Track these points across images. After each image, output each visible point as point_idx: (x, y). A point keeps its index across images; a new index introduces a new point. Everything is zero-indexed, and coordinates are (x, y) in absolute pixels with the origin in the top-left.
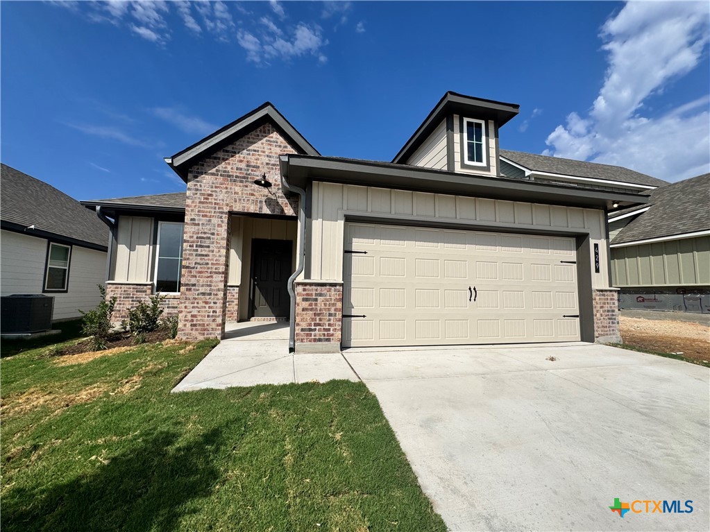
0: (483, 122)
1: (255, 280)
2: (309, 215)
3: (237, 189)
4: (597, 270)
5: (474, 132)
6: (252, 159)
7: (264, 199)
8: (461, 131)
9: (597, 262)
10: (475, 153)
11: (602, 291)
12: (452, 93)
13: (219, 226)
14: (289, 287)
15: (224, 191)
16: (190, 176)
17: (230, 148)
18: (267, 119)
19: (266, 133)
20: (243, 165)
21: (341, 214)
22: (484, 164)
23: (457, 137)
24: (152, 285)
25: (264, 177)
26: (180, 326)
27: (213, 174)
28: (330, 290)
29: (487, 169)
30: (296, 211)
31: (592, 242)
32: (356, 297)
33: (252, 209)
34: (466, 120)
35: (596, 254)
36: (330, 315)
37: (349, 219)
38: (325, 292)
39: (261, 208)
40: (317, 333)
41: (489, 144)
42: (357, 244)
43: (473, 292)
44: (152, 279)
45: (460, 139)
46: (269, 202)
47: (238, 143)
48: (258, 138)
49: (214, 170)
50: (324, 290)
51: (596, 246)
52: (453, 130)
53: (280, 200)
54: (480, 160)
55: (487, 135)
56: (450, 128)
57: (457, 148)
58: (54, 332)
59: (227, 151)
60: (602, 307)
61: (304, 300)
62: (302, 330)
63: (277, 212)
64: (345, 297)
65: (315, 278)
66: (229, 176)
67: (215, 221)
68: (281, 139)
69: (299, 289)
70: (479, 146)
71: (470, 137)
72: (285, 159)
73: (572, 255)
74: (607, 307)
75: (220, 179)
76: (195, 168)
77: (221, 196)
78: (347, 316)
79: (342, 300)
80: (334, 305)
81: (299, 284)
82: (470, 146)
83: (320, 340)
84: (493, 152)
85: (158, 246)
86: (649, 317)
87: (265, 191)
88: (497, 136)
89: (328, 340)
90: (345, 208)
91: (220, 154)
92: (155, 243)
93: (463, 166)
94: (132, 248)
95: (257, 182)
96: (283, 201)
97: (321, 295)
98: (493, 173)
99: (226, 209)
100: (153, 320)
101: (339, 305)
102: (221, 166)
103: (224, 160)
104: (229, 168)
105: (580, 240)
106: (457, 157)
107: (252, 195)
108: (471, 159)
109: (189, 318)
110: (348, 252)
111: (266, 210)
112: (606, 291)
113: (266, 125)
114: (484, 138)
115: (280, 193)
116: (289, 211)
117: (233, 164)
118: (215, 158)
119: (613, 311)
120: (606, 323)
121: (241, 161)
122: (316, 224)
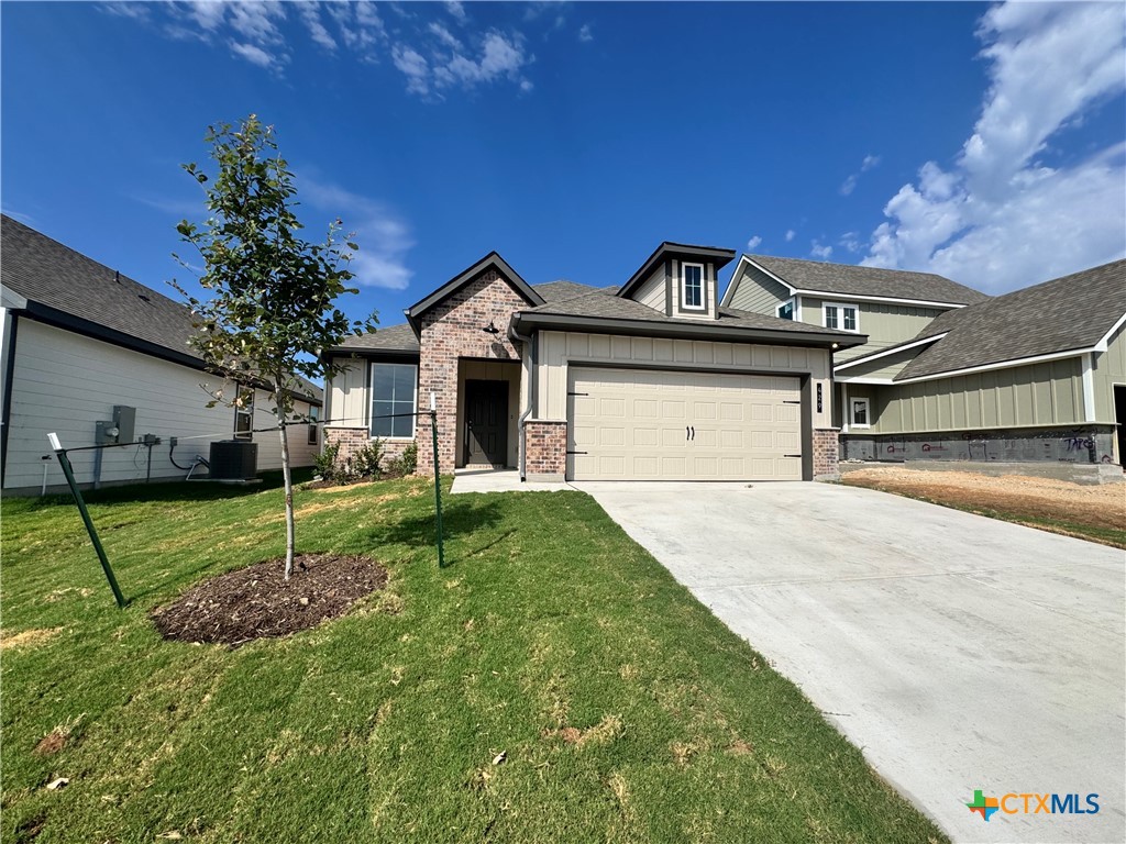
0: (702, 266)
1: (469, 425)
2: (536, 362)
3: (466, 335)
4: (820, 410)
5: (693, 276)
6: (478, 306)
7: (490, 344)
8: (680, 276)
9: (819, 402)
10: (694, 297)
11: (821, 430)
12: (667, 243)
13: (451, 370)
14: (520, 425)
15: (454, 337)
16: (423, 324)
17: (458, 296)
18: (493, 267)
19: (491, 280)
20: (470, 312)
21: (565, 359)
22: (702, 307)
23: (675, 282)
24: (368, 429)
25: (492, 324)
26: (419, 462)
27: (444, 322)
28: (555, 428)
29: (705, 312)
30: (520, 356)
31: (814, 382)
32: (579, 435)
33: (480, 354)
34: (684, 264)
35: (819, 394)
36: (556, 450)
37: (571, 364)
38: (551, 430)
39: (488, 353)
40: (545, 466)
41: (708, 287)
42: (579, 386)
43: (691, 432)
44: (367, 424)
45: (679, 284)
46: (495, 347)
47: (465, 291)
48: (484, 285)
49: (444, 318)
50: (550, 428)
51: (819, 386)
52: (671, 276)
53: (505, 345)
54: (698, 303)
55: (706, 278)
56: (669, 273)
57: (675, 293)
58: (258, 481)
59: (456, 300)
60: (820, 446)
61: (534, 436)
62: (532, 462)
63: (503, 356)
64: (569, 435)
65: (542, 417)
66: (458, 323)
67: (447, 366)
68: (505, 285)
69: (529, 427)
70: (698, 291)
71: (688, 282)
72: (518, 316)
73: (796, 395)
74: (826, 446)
75: (450, 326)
76: (427, 317)
77: (452, 342)
78: (570, 453)
79: (566, 437)
80: (559, 441)
81: (529, 422)
82: (689, 290)
83: (547, 471)
84: (711, 295)
85: (372, 389)
86: (931, 468)
87: (491, 336)
88: (715, 279)
89: (554, 472)
90: (568, 354)
91: (450, 303)
92: (369, 386)
93: (681, 310)
94: (346, 391)
95: (486, 330)
96: (508, 346)
97: (548, 432)
98: (711, 318)
99: (456, 355)
100: (374, 465)
101: (564, 441)
102: (451, 314)
103: (453, 308)
104: (458, 316)
105: (804, 379)
106: (675, 302)
107: (480, 340)
108: (689, 302)
109: (427, 455)
110: (571, 394)
111: (493, 355)
112: (826, 430)
113: (490, 272)
114: (702, 281)
115: (505, 338)
116: (514, 355)
117: (461, 312)
118: (445, 307)
119: (833, 450)
120: (824, 462)
121: (469, 308)
122: (542, 369)
